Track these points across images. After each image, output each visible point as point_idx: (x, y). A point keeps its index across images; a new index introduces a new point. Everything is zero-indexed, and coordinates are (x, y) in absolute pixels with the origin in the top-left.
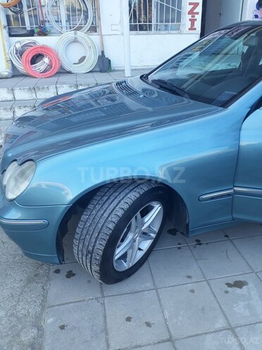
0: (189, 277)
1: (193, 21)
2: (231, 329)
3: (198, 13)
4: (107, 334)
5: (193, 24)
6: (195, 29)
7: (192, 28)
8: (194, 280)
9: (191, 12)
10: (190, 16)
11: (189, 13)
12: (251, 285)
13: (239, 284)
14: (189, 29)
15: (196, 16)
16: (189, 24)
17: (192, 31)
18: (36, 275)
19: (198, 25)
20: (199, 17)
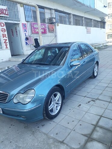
0: (70, 109)
1: (6, 45)
2: (87, 112)
3: (7, 43)
4: (68, 128)
5: (6, 46)
6: (8, 48)
7: (7, 48)
8: (71, 109)
9: (5, 42)
10: (5, 44)
11: (4, 43)
12: (82, 104)
13: (80, 105)
14: (6, 48)
15: (7, 44)
16: (5, 47)
17: (7, 49)
18: (33, 132)
19: (8, 46)
20: (8, 44)
